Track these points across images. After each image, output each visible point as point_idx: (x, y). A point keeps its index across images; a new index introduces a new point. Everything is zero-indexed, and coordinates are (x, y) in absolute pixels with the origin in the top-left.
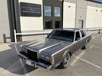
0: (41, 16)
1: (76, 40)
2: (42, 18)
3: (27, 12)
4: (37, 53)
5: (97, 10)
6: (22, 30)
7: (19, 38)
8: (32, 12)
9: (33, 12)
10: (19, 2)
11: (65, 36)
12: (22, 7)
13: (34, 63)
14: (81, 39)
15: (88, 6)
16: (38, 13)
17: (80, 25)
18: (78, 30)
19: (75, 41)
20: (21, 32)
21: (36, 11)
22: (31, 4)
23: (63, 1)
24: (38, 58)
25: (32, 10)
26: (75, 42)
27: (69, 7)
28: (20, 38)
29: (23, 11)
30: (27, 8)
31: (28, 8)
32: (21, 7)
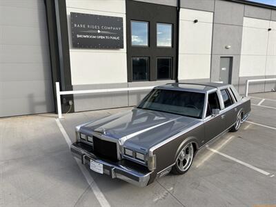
0: (123, 48)
1: (208, 114)
2: (126, 52)
3: (88, 36)
4: (116, 144)
5: (269, 30)
6: (73, 83)
7: (68, 104)
8: (99, 37)
9: (102, 37)
10: (68, 13)
11: (183, 103)
12: (75, 25)
13: (109, 168)
14: (221, 112)
15: (244, 18)
16: (114, 38)
17: (223, 69)
18: (215, 89)
19: (207, 116)
20: (71, 88)
21: (109, 35)
22: (96, 16)
23: (179, 8)
24: (119, 155)
25: (99, 31)
26: (206, 119)
27: (196, 21)
28: (70, 103)
29: (78, 36)
30: (86, 26)
31: (88, 26)
32: (72, 25)
